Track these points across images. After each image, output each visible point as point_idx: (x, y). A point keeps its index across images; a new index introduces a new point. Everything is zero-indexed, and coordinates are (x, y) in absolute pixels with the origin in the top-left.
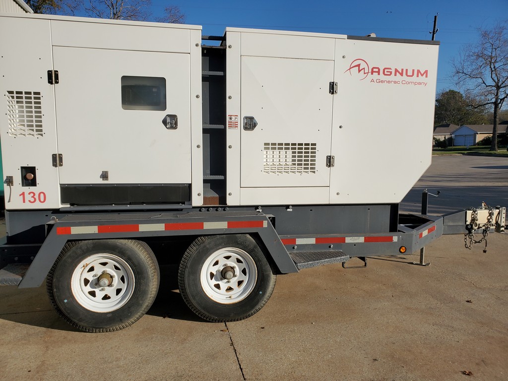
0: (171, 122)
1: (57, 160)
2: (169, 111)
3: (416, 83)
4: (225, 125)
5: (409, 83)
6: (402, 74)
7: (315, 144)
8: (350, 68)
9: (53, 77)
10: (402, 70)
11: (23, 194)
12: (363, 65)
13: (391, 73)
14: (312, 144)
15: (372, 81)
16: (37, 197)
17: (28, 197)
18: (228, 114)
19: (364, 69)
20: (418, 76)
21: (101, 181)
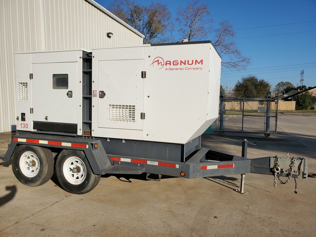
0: (70, 94)
1: (32, 111)
2: (69, 89)
3: (195, 69)
4: (92, 95)
5: (190, 69)
6: (185, 64)
7: (134, 106)
8: (153, 63)
9: (31, 76)
10: (185, 61)
11: (21, 124)
12: (161, 60)
13: (178, 63)
14: (133, 106)
15: (166, 69)
16: (25, 126)
17: (23, 126)
18: (92, 90)
19: (161, 62)
20: (196, 64)
21: (45, 121)
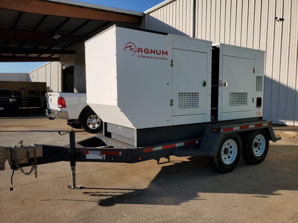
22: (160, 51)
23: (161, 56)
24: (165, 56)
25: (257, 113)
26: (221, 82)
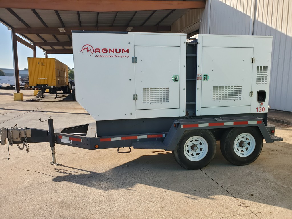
22: (120, 49)
23: (121, 54)
24: (125, 54)
25: (257, 108)
26: (199, 75)
